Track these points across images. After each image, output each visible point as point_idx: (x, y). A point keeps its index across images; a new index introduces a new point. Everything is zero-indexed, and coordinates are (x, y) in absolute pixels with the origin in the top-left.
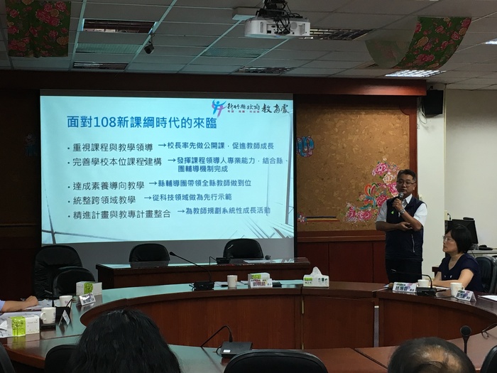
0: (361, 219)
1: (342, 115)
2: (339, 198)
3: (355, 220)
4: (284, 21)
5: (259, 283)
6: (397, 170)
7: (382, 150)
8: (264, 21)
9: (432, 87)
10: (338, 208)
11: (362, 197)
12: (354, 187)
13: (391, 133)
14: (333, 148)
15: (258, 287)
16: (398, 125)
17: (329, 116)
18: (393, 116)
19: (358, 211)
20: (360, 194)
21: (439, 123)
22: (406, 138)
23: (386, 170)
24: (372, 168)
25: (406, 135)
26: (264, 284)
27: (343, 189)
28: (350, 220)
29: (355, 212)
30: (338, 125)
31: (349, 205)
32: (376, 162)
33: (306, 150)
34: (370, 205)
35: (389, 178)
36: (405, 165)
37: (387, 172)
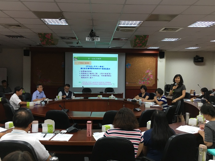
1: (138, 58)
2: (137, 78)
6: (152, 72)
7: (148, 67)
10: (137, 81)
11: (143, 78)
12: (141, 76)
14: (136, 66)
17: (135, 58)
18: (151, 58)
21: (163, 60)
24: (146, 71)
25: (155, 63)
26: (100, 98)
28: (139, 84)
29: (141, 82)
30: (137, 61)
33: (129, 66)
34: (145, 80)
35: (150, 74)
36: (154, 70)
37: (149, 72)
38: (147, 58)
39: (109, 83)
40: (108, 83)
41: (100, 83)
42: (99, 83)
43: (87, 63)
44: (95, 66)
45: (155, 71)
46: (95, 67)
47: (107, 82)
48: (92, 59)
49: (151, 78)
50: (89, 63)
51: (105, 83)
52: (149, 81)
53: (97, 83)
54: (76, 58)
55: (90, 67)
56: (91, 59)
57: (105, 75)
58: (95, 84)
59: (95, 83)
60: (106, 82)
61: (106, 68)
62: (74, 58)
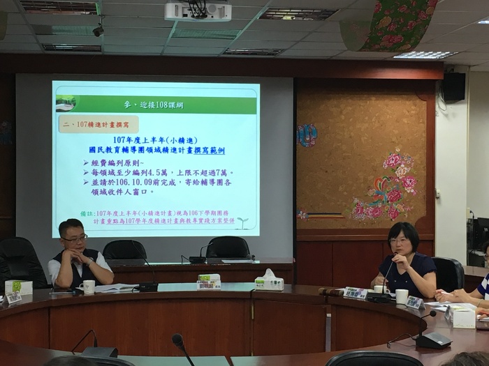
0: (370, 216)
2: (345, 193)
3: (363, 217)
8: (179, 4)
11: (372, 192)
12: (362, 181)
13: (405, 121)
14: (339, 137)
16: (413, 112)
17: (335, 102)
18: (407, 102)
19: (367, 207)
20: (369, 188)
21: (461, 110)
22: (423, 127)
23: (399, 162)
24: (383, 160)
26: (211, 286)
27: (350, 182)
28: (357, 217)
29: (363, 208)
30: (344, 112)
31: (356, 201)
32: (388, 154)
33: (308, 139)
34: (381, 200)
35: (402, 171)
36: (421, 156)
37: (400, 164)
38: (387, 101)
39: (223, 217)
40: (217, 217)
41: (179, 217)
42: (173, 218)
43: (119, 125)
44: (154, 139)
45: (424, 159)
46: (157, 144)
47: (213, 213)
48: (143, 105)
49: (410, 190)
50: (126, 124)
51: (204, 216)
52: (398, 207)
53: (166, 217)
54: (66, 102)
55: (132, 144)
56: (138, 105)
57: (200, 178)
58: (157, 221)
59: (155, 217)
60: (207, 212)
61: (205, 149)
62: (58, 102)
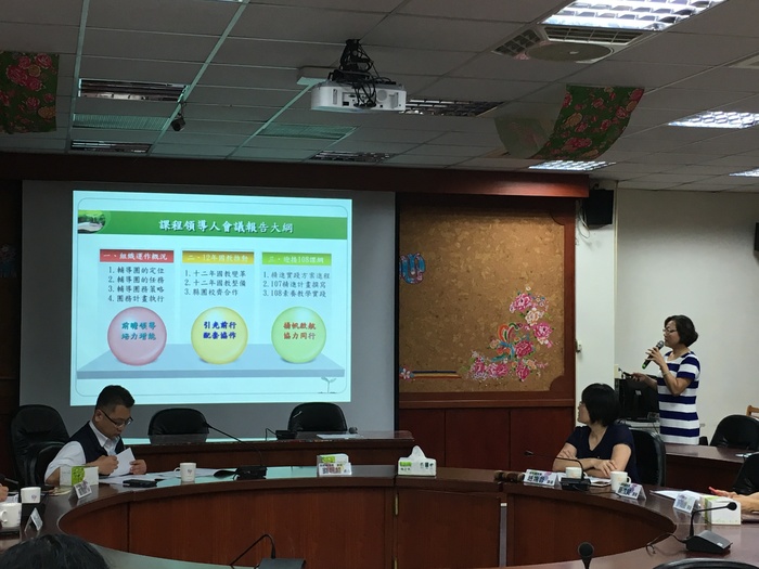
0: (493, 375)
1: (467, 223)
2: (461, 345)
3: (484, 376)
4: (367, 89)
5: (332, 470)
6: (546, 304)
7: (524, 275)
8: (339, 88)
9: (597, 185)
10: (459, 359)
11: (495, 344)
12: (483, 329)
13: (538, 250)
14: (453, 271)
15: (330, 474)
16: (547, 239)
17: (448, 225)
18: (540, 227)
19: (489, 363)
20: (492, 338)
21: (607, 237)
22: (560, 259)
23: (530, 304)
24: (510, 301)
25: (560, 253)
26: (338, 470)
27: (467, 331)
28: (476, 377)
29: (483, 364)
30: (460, 239)
31: (475, 355)
32: (515, 293)
33: (413, 273)
34: (506, 354)
35: (533, 316)
36: (557, 297)
37: (531, 307)
38: (514, 225)
45: (561, 299)
52: (529, 363)
54: (92, 220)
62: (81, 220)
